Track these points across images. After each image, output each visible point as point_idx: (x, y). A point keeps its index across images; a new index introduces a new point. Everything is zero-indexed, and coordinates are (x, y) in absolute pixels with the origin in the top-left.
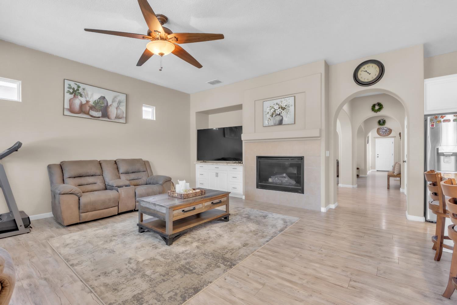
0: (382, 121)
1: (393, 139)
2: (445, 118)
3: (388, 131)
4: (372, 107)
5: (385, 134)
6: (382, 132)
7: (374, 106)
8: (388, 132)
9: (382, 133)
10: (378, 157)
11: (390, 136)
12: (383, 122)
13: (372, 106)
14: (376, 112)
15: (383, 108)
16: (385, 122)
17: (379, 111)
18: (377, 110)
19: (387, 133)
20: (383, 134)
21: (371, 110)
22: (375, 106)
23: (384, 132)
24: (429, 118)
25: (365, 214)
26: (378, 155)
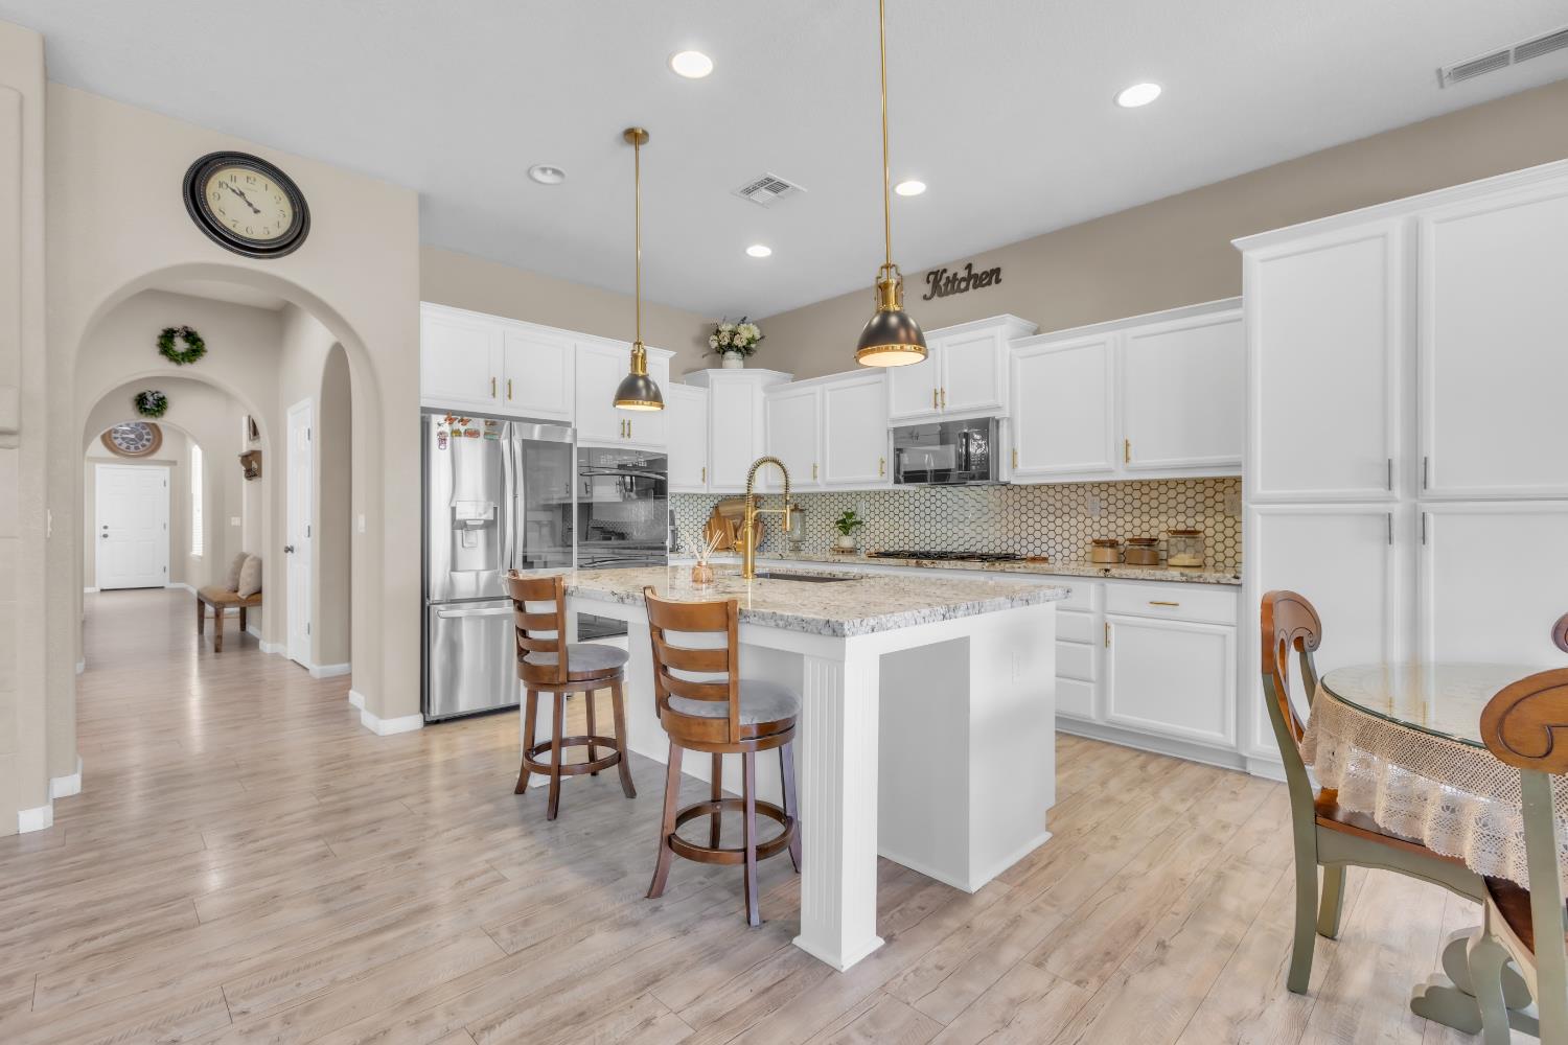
0: (151, 399)
1: (167, 469)
2: (469, 426)
3: (148, 440)
4: (161, 337)
5: (137, 448)
6: (123, 439)
7: (168, 336)
8: (147, 443)
9: (125, 445)
10: (105, 536)
11: (155, 457)
12: (158, 406)
13: (161, 333)
14: (178, 362)
15: (206, 351)
16: (164, 403)
17: (191, 361)
18: (183, 354)
19: (143, 446)
20: (128, 448)
21: (158, 350)
22: (173, 337)
23: (132, 440)
24: (436, 419)
25: (237, 766)
26: (106, 527)
